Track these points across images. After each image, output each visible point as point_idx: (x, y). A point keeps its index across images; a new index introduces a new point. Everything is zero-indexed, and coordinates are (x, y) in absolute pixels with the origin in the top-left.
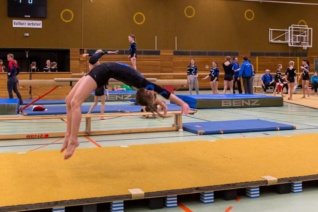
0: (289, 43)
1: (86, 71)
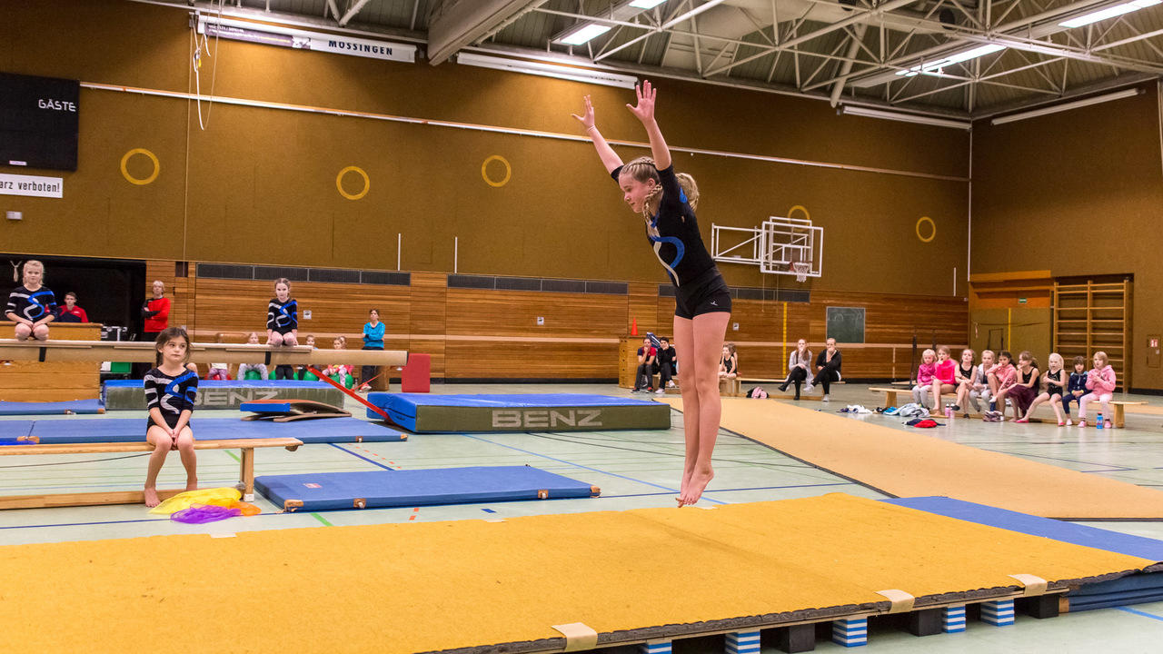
0: (762, 264)
1: (195, 324)
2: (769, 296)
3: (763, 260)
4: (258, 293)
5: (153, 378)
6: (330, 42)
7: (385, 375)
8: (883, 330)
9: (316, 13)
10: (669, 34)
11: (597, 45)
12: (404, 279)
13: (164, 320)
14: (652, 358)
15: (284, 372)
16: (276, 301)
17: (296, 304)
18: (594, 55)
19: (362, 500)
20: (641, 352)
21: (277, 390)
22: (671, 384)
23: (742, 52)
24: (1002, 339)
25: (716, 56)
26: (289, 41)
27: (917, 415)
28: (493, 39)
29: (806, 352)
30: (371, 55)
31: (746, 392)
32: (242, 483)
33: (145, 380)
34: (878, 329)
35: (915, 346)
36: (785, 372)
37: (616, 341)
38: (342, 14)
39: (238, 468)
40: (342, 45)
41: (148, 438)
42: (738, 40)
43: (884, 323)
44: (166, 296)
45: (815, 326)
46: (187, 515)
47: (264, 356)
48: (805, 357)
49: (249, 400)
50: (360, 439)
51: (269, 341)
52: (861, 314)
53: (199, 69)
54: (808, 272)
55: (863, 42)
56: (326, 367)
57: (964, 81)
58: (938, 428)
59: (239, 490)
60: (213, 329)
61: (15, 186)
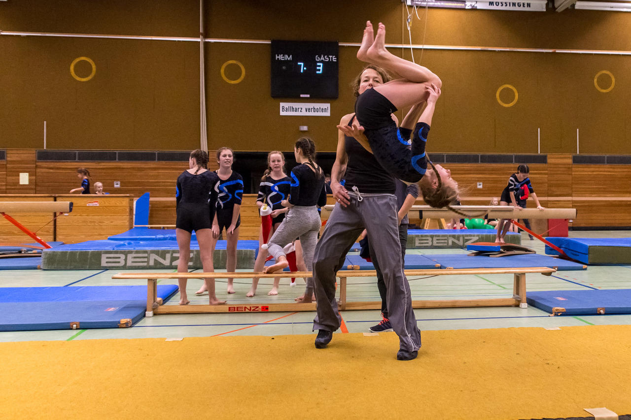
6: (490, 3)
12: (543, 159)
26: (463, 5)
30: (517, 8)
40: (497, 4)
53: (411, 28)
61: (304, 110)
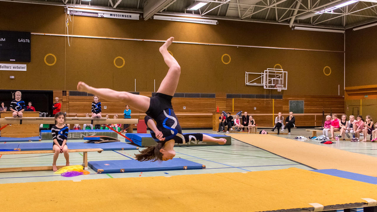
0: (264, 86)
1: (69, 111)
2: (267, 97)
3: (265, 84)
4: (89, 101)
5: (54, 129)
6: (111, 14)
7: (132, 127)
8: (311, 109)
9: (105, 5)
10: (228, 4)
11: (203, 10)
13: (59, 110)
14: (224, 120)
15: (98, 127)
16: (94, 103)
17: (101, 103)
18: (202, 14)
19: (123, 169)
20: (220, 118)
21: (96, 133)
22: (232, 129)
23: (256, 9)
24: (358, 111)
25: (246, 11)
26: (97, 15)
27: (325, 139)
28: (166, 10)
29: (281, 117)
30: (124, 18)
31: (259, 132)
32: (84, 164)
33: (52, 130)
34: (309, 108)
35: (323, 114)
36: (273, 125)
37: (212, 114)
38: (114, 5)
39: (83, 159)
40: (114, 15)
41: (53, 149)
42: (254, 5)
43: (312, 106)
44: (60, 102)
45: (285, 108)
46: (66, 174)
47: (91, 121)
48: (281, 119)
49: (87, 136)
50: (123, 149)
51: (92, 116)
52: (302, 103)
53: (68, 26)
54: (282, 88)
55: (302, 2)
56: (111, 125)
57: (342, 15)
58: (333, 144)
59: (83, 166)
60: (75, 113)
61: (12, 68)
